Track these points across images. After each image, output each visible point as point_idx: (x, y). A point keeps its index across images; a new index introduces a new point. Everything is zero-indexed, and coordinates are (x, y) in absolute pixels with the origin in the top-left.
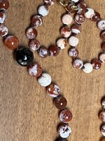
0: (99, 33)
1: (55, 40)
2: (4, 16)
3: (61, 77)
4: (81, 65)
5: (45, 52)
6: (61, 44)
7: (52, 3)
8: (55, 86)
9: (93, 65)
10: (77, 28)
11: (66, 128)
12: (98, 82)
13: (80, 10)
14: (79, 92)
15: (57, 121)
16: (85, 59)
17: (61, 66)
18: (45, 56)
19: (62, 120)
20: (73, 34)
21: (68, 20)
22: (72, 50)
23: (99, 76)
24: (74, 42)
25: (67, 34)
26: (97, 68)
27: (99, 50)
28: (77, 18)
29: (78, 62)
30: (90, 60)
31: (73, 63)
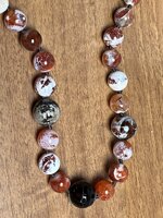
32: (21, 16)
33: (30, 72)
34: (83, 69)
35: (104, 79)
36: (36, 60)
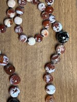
0: (40, 14)
3: (9, 49)
4: (25, 39)
6: (7, 23)
8: (4, 57)
9: (36, 39)
11: (15, 89)
12: (41, 52)
14: (26, 61)
15: (9, 85)
16: (29, 34)
17: (10, 40)
19: (11, 83)
20: (18, 15)
23: (42, 47)
24: (19, 21)
25: (12, 15)
26: (39, 41)
27: (40, 27)
28: (20, 2)
29: (23, 37)
30: (33, 35)
31: (19, 37)
32: (6, 59)
33: (8, 85)
34: (34, 83)
35: (44, 88)
36: (11, 79)
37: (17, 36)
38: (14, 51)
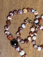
1: (27, 37)
2: (9, 28)
4: (36, 47)
5: (23, 42)
6: (29, 39)
7: (27, 23)
8: (26, 56)
9: (41, 47)
10: (36, 33)
13: (38, 27)
16: (38, 45)
18: (23, 43)
20: (34, 35)
21: (33, 30)
22: (34, 41)
24: (34, 38)
25: (32, 35)
28: (36, 29)
30: (40, 45)
37: (33, 45)
38: (30, 52)
